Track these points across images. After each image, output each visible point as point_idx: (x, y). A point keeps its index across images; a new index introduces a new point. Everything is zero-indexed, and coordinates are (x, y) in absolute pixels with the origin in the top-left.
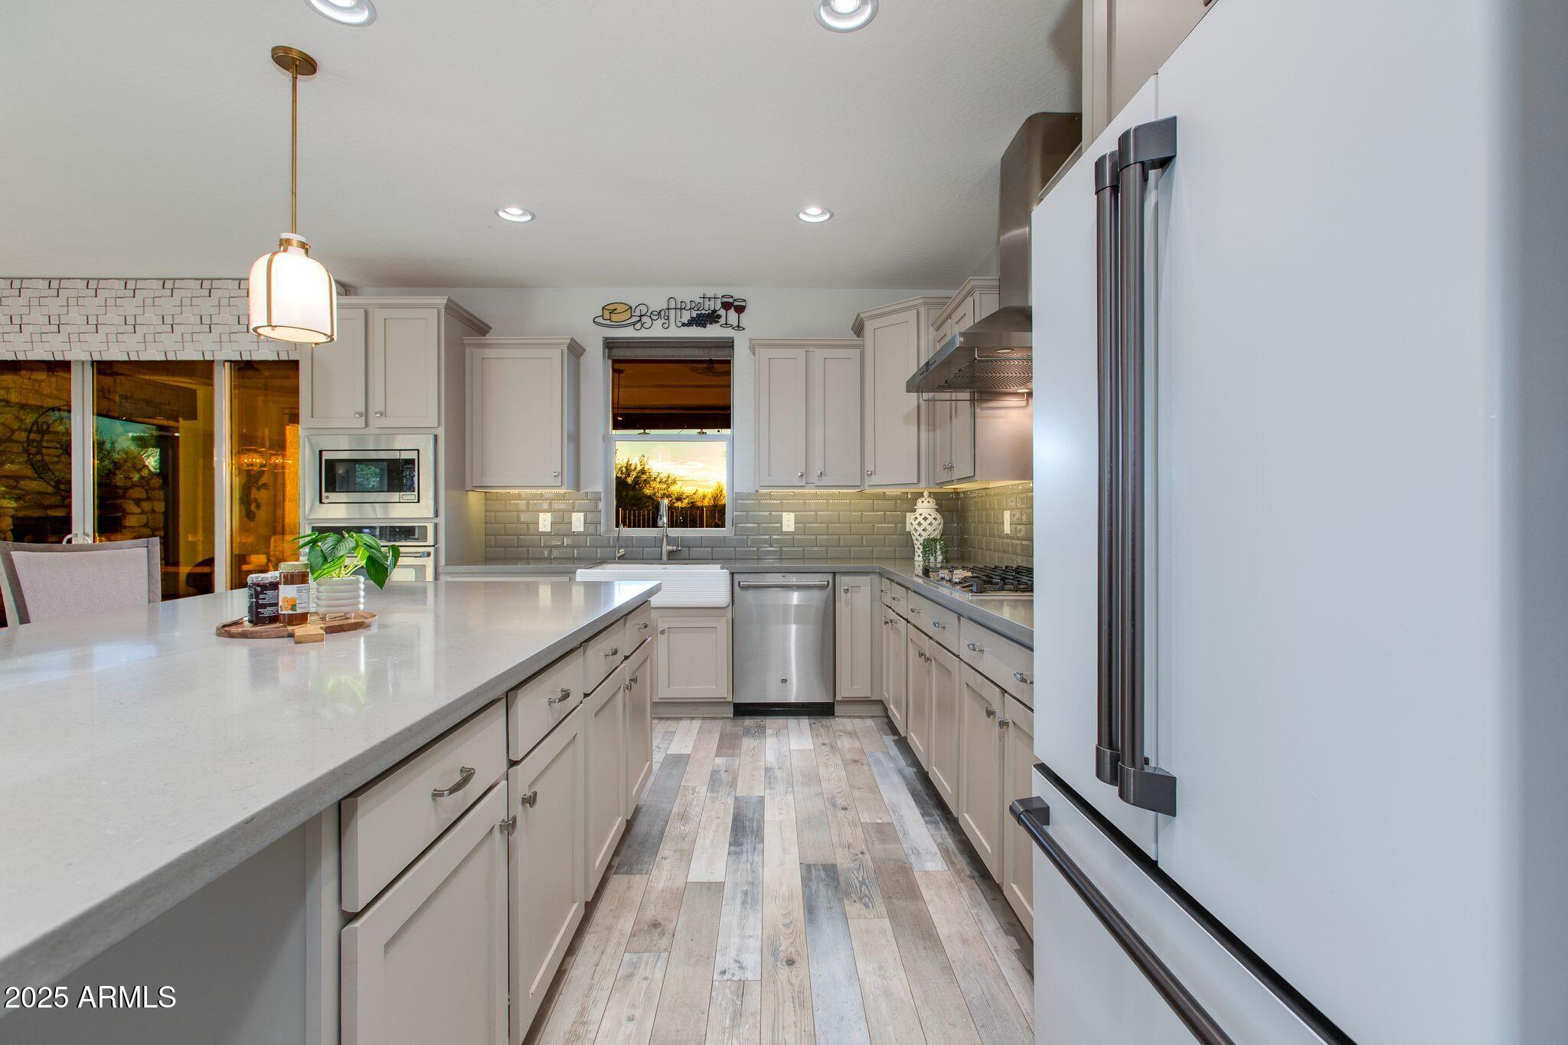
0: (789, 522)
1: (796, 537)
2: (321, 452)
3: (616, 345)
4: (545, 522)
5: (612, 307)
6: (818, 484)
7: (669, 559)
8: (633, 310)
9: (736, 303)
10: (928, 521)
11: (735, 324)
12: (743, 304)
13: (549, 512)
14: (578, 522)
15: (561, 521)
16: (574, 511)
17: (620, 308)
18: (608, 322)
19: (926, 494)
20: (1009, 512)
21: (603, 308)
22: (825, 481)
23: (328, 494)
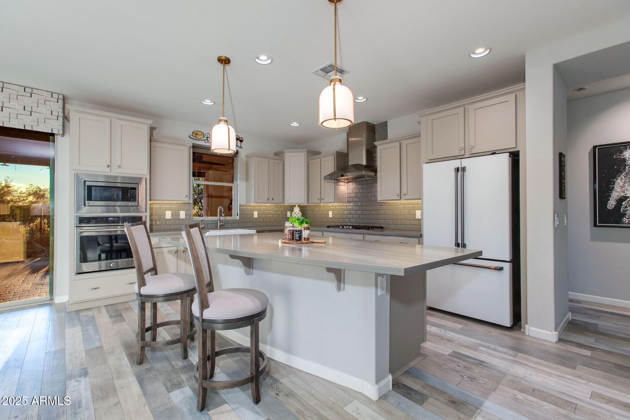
0: (256, 214)
1: (258, 219)
2: (85, 181)
3: (199, 147)
4: (168, 215)
5: (198, 132)
6: (271, 202)
7: (220, 228)
8: (204, 135)
9: (240, 139)
10: (296, 214)
11: (240, 146)
12: (242, 139)
13: (170, 211)
14: (182, 214)
15: (176, 215)
16: (181, 211)
17: (200, 133)
18: (195, 138)
19: (297, 206)
20: (331, 212)
21: (193, 132)
22: (274, 201)
23: (88, 202)
